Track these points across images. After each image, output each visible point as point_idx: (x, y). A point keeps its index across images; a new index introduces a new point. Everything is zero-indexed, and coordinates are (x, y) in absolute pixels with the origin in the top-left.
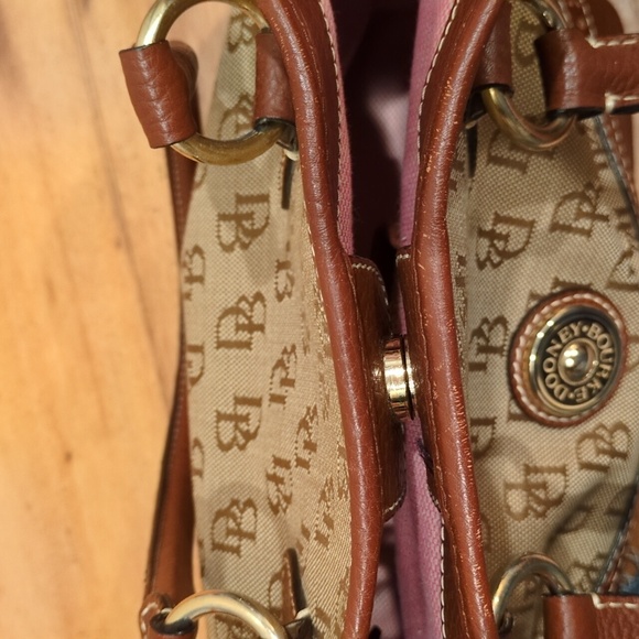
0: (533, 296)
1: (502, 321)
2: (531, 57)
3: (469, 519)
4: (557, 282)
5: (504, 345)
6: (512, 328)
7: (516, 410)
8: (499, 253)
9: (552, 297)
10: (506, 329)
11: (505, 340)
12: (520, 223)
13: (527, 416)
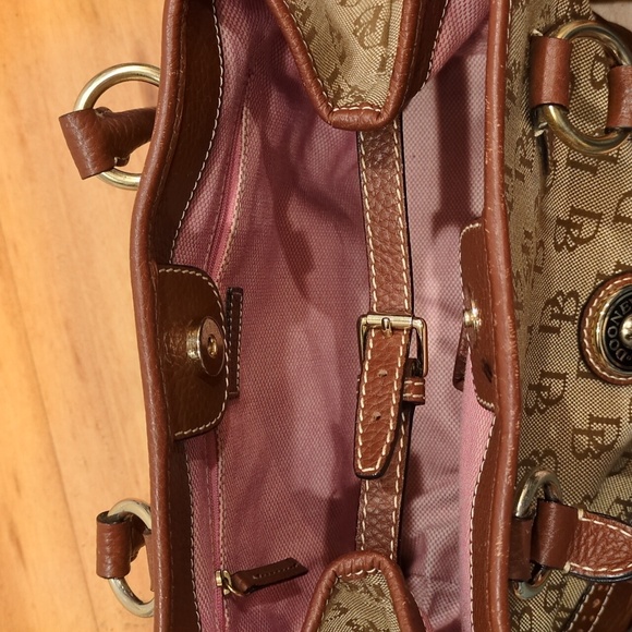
0: (599, 276)
1: (574, 294)
2: (602, 82)
3: (512, 413)
4: (619, 265)
5: (576, 315)
6: (583, 301)
7: (583, 368)
8: (574, 239)
9: (615, 277)
10: (578, 302)
11: (576, 311)
12: (591, 215)
13: (593, 374)
